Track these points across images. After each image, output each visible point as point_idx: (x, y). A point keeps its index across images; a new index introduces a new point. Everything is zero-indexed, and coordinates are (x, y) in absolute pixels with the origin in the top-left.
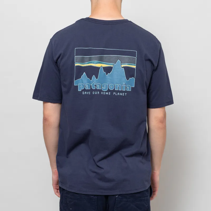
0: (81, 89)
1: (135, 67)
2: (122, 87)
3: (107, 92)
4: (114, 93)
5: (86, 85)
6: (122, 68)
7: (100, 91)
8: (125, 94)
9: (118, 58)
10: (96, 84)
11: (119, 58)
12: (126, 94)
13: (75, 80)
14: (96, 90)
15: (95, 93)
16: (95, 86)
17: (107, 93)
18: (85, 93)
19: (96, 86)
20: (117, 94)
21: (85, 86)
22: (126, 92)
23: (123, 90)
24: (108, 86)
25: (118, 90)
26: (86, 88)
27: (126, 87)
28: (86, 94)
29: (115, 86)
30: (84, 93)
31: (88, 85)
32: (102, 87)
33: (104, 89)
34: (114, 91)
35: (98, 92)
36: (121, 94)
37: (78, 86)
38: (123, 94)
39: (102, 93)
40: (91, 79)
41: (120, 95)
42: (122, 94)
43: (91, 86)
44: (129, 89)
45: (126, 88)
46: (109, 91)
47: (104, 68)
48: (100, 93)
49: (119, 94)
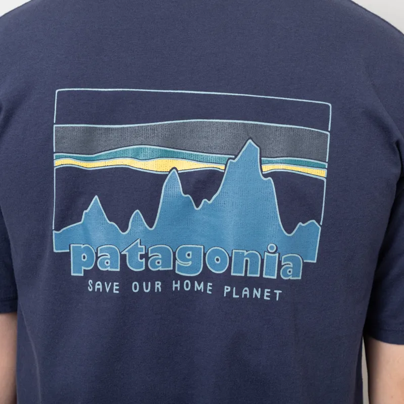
0: (83, 268)
1: (321, 173)
2: (262, 261)
3: (199, 279)
4: (227, 289)
5: (102, 251)
6: (266, 176)
7: (168, 277)
8: (273, 295)
9: (249, 134)
10: (147, 250)
11: (251, 135)
12: (278, 292)
13: (57, 229)
14: (147, 275)
15: (141, 287)
16: (142, 257)
17: (199, 287)
18: (97, 287)
19: (145, 256)
20: (239, 292)
21: (97, 258)
22: (278, 283)
23: (264, 276)
24: (205, 254)
25: (243, 275)
26: (102, 264)
27: (280, 262)
28: (99, 289)
29: (231, 258)
30: (94, 285)
31: (112, 252)
32: (175, 259)
33: (186, 266)
34: (227, 278)
35: (158, 285)
36: (257, 293)
37: (69, 253)
38: (266, 294)
39: (176, 285)
40: (124, 228)
41: (252, 300)
42: (262, 295)
43: (123, 257)
44: (292, 273)
45: (280, 266)
46: (206, 276)
47: (185, 177)
48: (167, 286)
49: (248, 293)
